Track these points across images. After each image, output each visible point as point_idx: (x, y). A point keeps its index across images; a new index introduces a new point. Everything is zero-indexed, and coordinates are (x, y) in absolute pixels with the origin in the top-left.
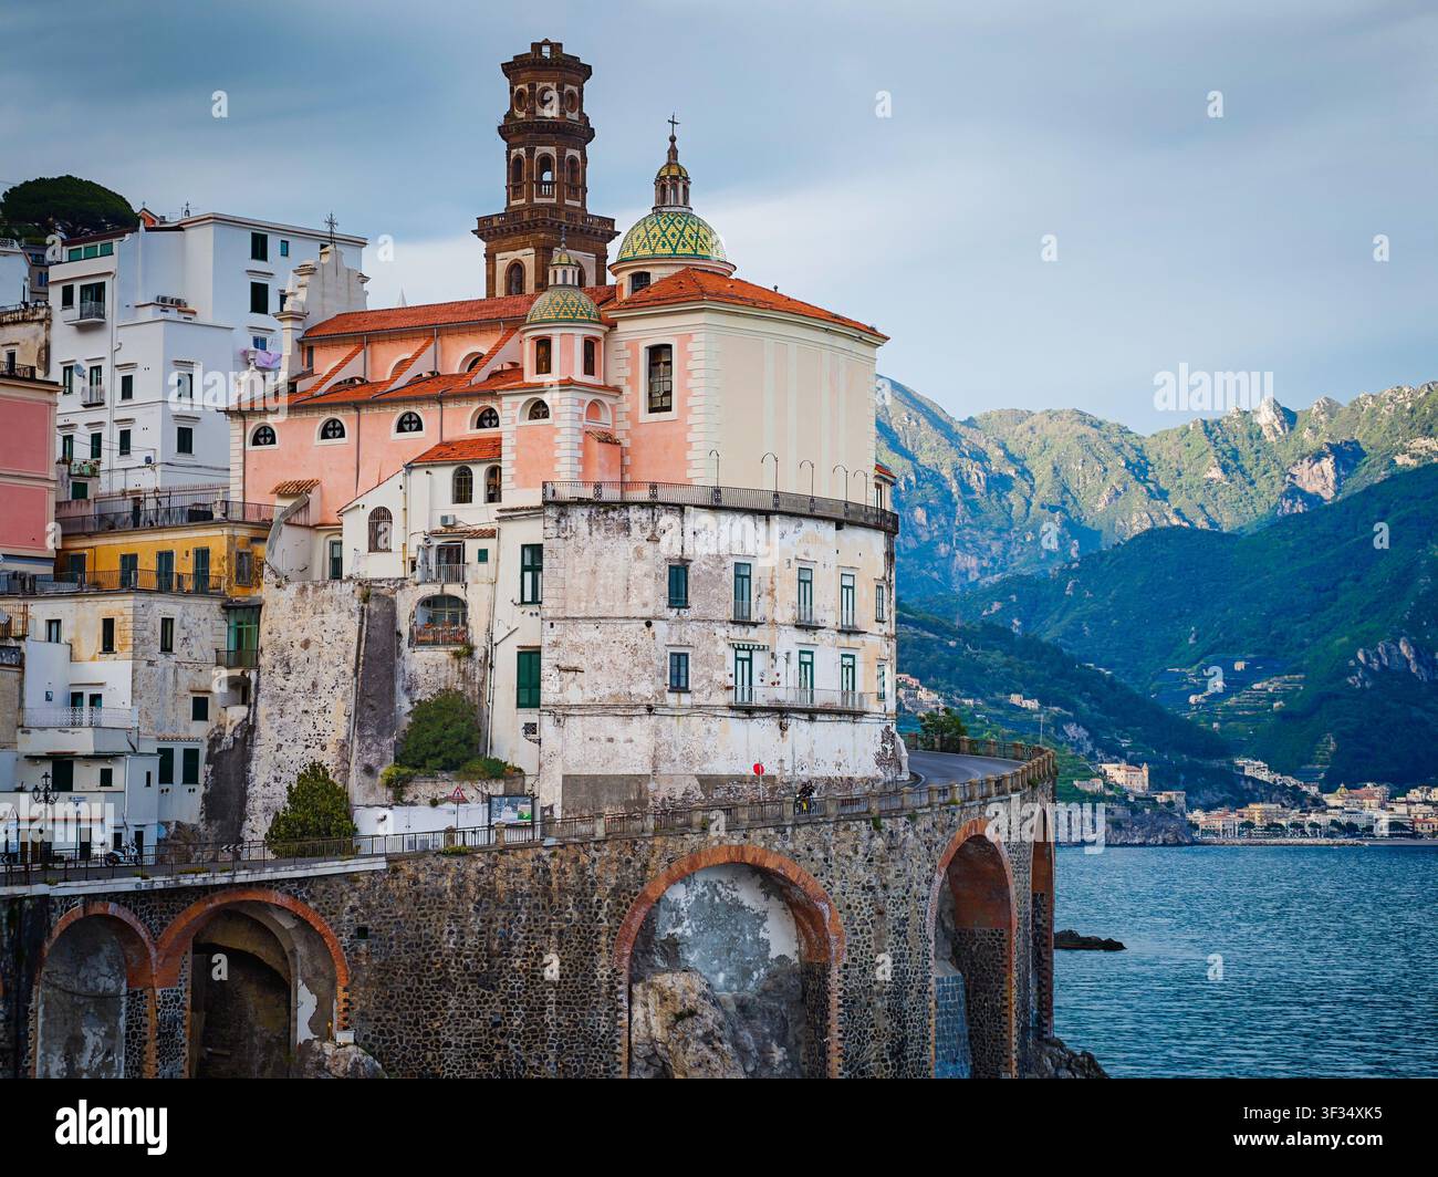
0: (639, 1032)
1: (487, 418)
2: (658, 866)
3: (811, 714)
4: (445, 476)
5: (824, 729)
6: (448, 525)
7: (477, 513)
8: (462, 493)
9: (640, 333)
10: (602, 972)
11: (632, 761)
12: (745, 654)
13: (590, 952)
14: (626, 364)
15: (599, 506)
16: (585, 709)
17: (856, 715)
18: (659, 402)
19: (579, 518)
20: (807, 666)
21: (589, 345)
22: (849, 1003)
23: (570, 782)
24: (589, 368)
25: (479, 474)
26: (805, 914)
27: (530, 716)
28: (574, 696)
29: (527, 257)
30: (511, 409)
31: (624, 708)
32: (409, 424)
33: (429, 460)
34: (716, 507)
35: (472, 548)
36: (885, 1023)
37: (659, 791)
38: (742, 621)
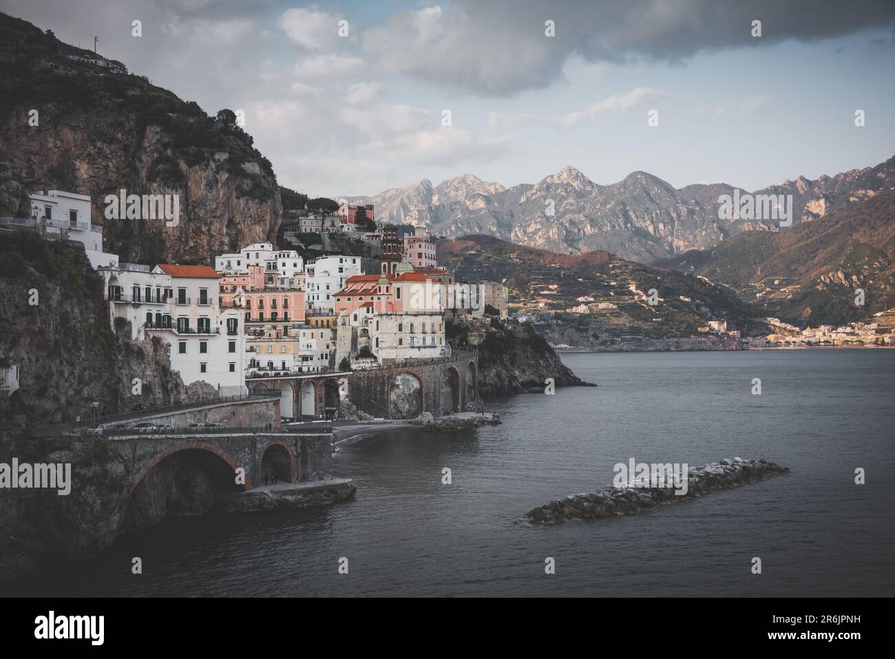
0: (392, 399)
1: (372, 299)
2: (395, 373)
3: (425, 347)
4: (365, 309)
5: (427, 350)
6: (366, 317)
7: (370, 315)
8: (368, 312)
9: (396, 285)
10: (386, 390)
11: (393, 356)
12: (412, 339)
13: (384, 386)
14: (393, 291)
15: (387, 315)
16: (385, 348)
17: (435, 347)
18: (399, 297)
19: (384, 317)
20: (424, 339)
21: (387, 288)
22: (426, 394)
23: (383, 359)
24: (387, 291)
25: (371, 308)
26: (419, 379)
27: (377, 349)
28: (384, 346)
29: (386, 263)
30: (375, 298)
31: (391, 348)
32: (361, 299)
33: (363, 306)
34: (407, 314)
35: (369, 321)
36: (433, 397)
37: (397, 361)
38: (412, 333)
